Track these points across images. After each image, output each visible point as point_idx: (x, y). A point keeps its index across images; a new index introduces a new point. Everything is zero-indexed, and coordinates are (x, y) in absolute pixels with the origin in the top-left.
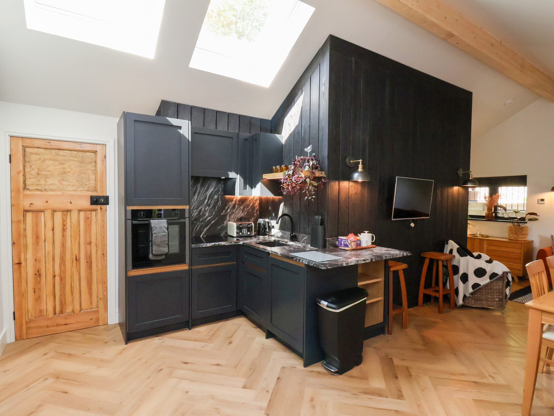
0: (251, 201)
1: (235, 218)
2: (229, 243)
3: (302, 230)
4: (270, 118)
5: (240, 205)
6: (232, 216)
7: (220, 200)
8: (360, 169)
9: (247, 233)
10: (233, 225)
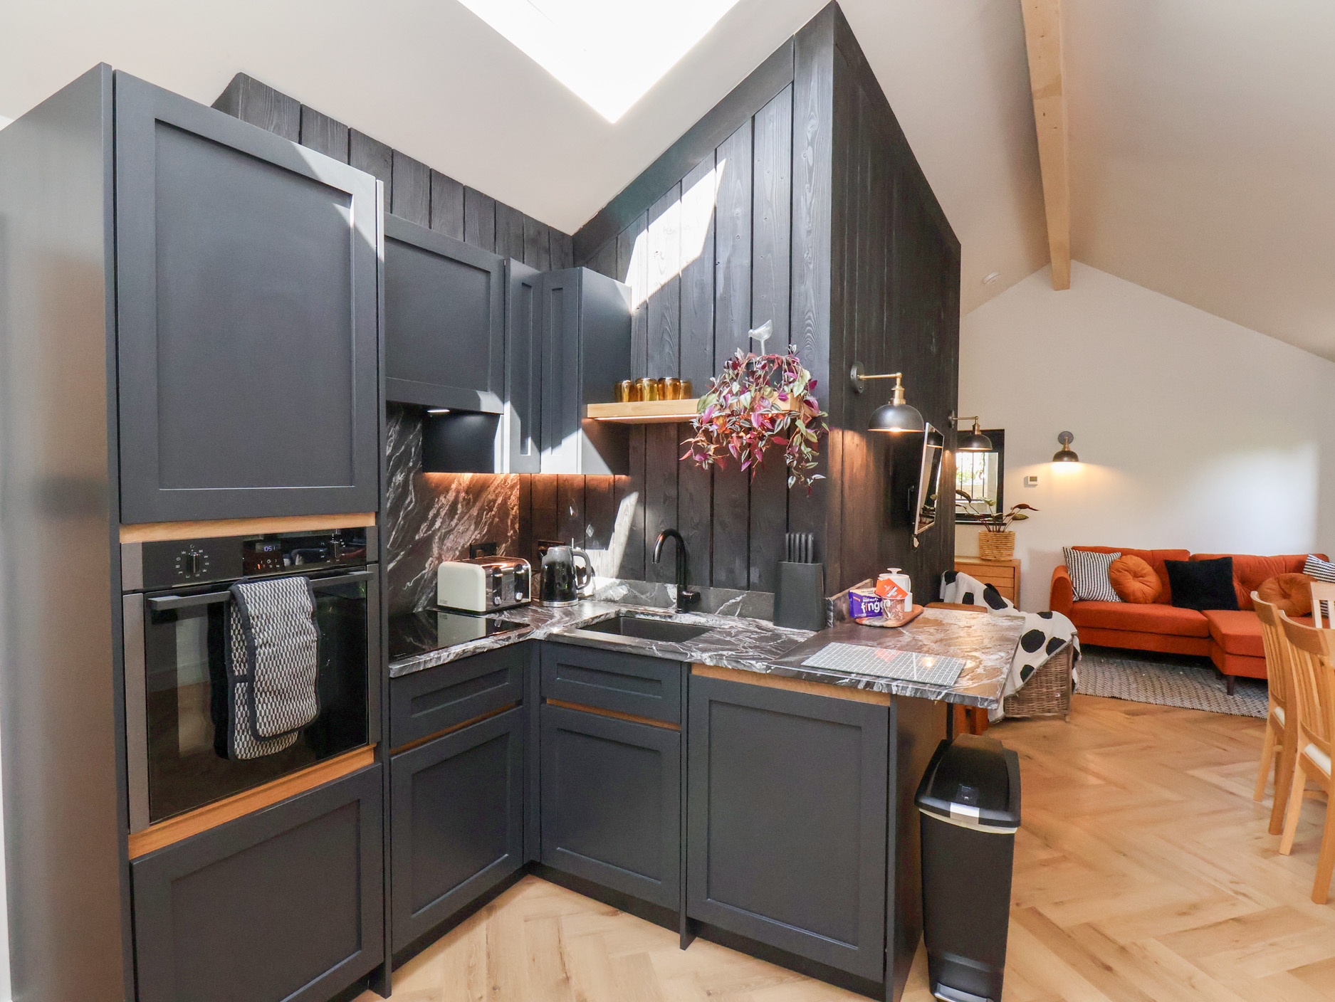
0: (499, 489)
1: (457, 548)
2: (503, 640)
3: (721, 575)
4: (571, 230)
5: (468, 504)
6: (448, 543)
7: (411, 487)
8: (897, 400)
9: (515, 596)
10: (474, 573)
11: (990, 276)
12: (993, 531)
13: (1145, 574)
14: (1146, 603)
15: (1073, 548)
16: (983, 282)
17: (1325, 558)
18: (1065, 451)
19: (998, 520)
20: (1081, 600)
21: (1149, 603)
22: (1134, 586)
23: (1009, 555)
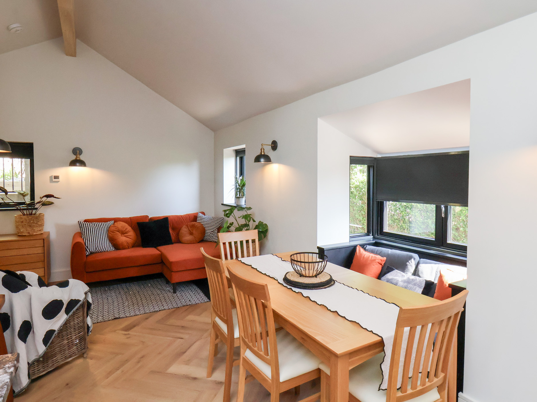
11: (14, 26)
12: (27, 214)
13: (127, 231)
14: (129, 248)
15: (86, 221)
16: (8, 28)
17: (203, 213)
18: (77, 160)
19: (32, 206)
20: (91, 253)
21: (130, 248)
22: (122, 239)
23: (40, 230)
